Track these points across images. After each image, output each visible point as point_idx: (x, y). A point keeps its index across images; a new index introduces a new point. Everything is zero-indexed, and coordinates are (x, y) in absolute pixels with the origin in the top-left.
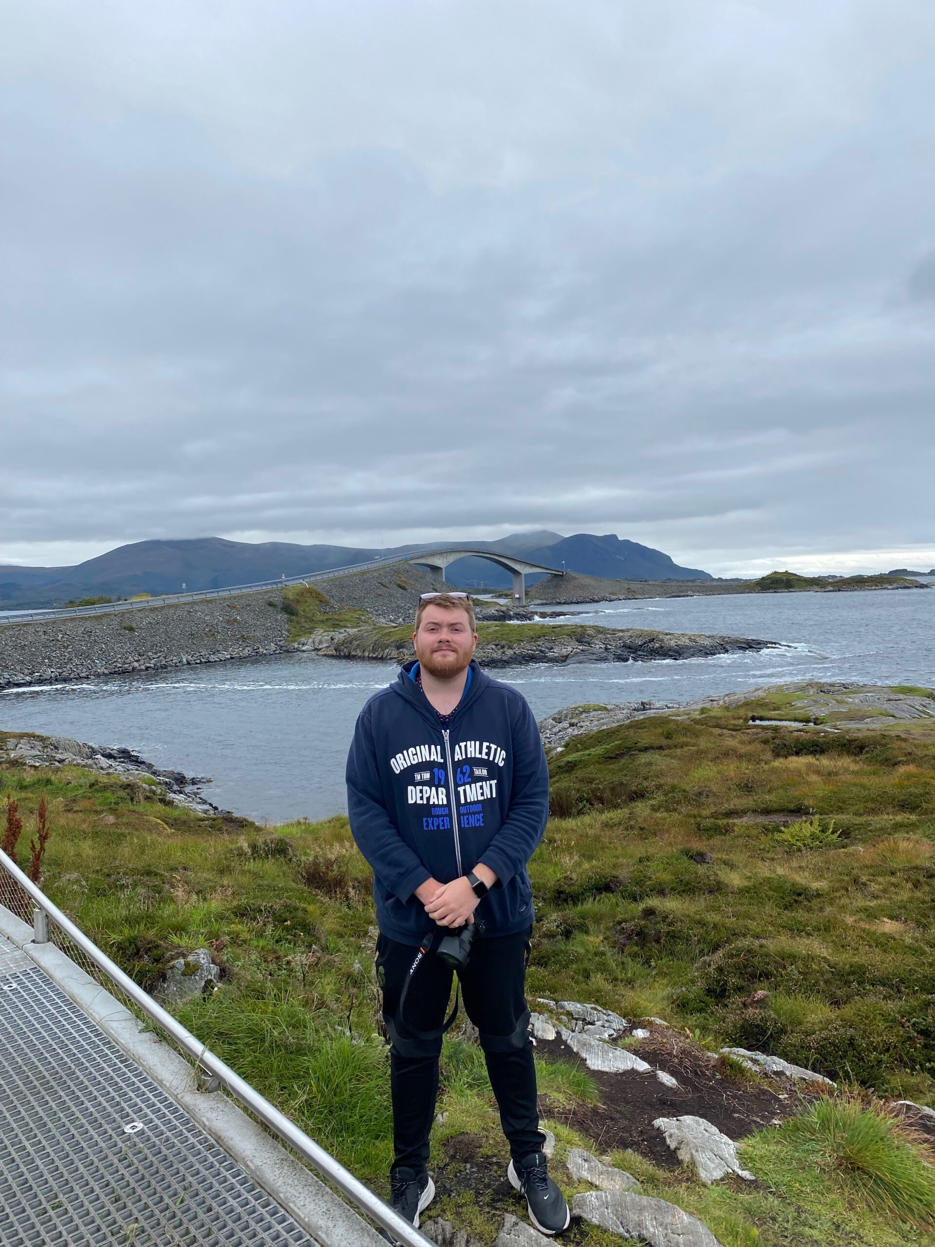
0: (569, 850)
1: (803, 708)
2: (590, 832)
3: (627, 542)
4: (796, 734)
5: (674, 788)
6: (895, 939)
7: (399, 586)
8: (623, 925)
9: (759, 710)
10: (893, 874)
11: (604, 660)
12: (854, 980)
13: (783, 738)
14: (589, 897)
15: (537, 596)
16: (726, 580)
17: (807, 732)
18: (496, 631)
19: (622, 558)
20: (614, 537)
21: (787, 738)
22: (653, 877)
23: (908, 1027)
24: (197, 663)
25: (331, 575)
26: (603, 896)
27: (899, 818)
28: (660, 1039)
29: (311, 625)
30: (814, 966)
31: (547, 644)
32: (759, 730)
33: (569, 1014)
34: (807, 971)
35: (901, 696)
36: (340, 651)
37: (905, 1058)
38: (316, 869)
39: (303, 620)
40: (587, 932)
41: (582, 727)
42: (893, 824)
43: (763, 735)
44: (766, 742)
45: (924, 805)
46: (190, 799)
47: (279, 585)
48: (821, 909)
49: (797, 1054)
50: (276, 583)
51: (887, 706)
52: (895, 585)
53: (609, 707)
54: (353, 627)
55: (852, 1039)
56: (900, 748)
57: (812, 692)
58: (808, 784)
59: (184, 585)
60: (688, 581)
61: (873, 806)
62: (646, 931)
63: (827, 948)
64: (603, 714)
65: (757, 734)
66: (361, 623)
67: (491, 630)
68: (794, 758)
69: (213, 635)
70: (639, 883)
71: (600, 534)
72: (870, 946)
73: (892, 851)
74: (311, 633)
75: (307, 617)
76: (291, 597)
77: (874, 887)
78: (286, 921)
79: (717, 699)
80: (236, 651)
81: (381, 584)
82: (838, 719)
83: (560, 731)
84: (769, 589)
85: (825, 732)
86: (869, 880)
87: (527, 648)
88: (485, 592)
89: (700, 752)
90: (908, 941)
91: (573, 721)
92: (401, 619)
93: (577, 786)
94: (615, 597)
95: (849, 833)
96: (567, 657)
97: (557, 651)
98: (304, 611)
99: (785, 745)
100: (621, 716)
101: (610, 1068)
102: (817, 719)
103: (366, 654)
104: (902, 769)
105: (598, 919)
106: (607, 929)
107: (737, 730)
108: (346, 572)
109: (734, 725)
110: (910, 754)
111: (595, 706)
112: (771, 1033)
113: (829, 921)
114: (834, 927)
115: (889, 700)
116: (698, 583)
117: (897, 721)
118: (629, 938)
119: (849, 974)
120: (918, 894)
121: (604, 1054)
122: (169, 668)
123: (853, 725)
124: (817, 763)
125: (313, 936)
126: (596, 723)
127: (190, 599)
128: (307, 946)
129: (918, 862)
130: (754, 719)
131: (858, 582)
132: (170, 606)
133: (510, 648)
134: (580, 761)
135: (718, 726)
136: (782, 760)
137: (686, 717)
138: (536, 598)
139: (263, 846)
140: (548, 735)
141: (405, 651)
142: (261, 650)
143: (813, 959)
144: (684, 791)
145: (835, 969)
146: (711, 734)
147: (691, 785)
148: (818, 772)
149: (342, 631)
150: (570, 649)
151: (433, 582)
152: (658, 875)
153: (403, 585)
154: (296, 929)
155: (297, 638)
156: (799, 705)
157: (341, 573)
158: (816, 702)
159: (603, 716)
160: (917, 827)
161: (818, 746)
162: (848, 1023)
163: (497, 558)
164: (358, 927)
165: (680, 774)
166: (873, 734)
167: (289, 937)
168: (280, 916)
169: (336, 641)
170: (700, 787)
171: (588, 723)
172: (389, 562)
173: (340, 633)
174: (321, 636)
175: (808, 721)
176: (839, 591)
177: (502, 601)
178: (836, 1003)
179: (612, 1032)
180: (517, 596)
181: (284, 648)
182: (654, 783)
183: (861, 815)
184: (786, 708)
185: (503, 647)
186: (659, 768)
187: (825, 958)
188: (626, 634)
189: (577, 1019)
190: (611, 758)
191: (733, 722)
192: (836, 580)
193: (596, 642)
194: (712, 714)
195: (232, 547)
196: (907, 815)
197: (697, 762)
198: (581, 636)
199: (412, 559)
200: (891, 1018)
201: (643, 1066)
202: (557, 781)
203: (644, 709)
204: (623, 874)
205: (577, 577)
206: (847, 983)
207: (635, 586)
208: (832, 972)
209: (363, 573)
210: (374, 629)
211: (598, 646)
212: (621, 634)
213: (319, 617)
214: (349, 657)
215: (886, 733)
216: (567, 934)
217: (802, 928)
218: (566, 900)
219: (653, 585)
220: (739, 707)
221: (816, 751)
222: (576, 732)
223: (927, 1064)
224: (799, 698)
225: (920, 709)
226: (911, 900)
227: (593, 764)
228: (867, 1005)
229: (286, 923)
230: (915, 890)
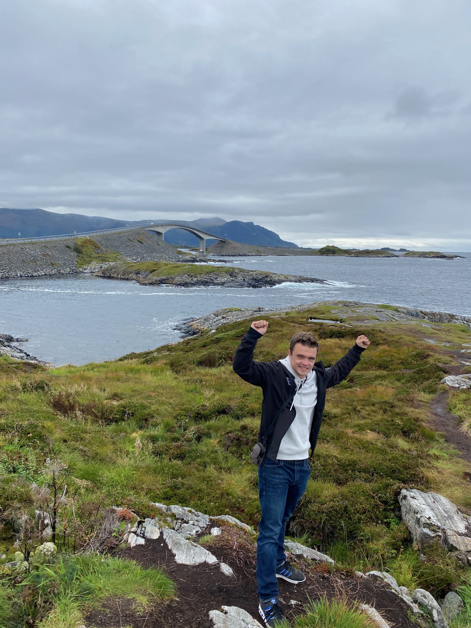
0: (209, 387)
1: (335, 314)
2: (223, 376)
3: (258, 226)
4: (331, 327)
5: (268, 353)
6: (372, 444)
7: (139, 241)
8: (229, 434)
9: (314, 314)
10: (373, 405)
11: (242, 286)
12: (350, 469)
13: (324, 329)
14: (213, 417)
15: (212, 251)
16: (305, 249)
17: (336, 327)
18: (189, 268)
19: (255, 235)
20: (252, 223)
21: (326, 329)
22: (249, 406)
23: (376, 499)
24: (26, 276)
25: (102, 233)
26: (221, 416)
27: (378, 373)
28: (227, 537)
29: (90, 259)
30: (329, 461)
31: (214, 276)
32: (313, 325)
33: (173, 516)
34: (325, 464)
35: (383, 310)
36: (105, 274)
37: (374, 517)
38: (59, 399)
39: (85, 256)
40: (210, 437)
41: (228, 319)
42: (375, 376)
43: (315, 327)
44: (316, 331)
45: (391, 367)
46: (13, 350)
47: (73, 237)
48: (336, 425)
49: (316, 516)
50: (71, 236)
51: (376, 315)
52: (383, 255)
53: (242, 309)
54: (113, 262)
55: (346, 507)
56: (381, 337)
57: (340, 305)
58: (334, 353)
59: (19, 234)
60: (286, 248)
61: (366, 366)
62: (241, 439)
63: (337, 450)
64: (239, 313)
65: (312, 326)
66: (117, 260)
67: (186, 267)
68: (329, 340)
69: (35, 262)
70: (241, 409)
71: (245, 221)
72: (360, 448)
73: (374, 392)
74: (89, 263)
75: (87, 255)
76: (79, 244)
77: (363, 413)
78: (29, 434)
79: (295, 307)
80: (48, 271)
81: (129, 239)
82: (352, 320)
83: (217, 321)
84: (324, 254)
85: (345, 327)
86: (361, 409)
87: (204, 278)
88: (185, 247)
89: (283, 335)
90: (379, 445)
91: (224, 316)
92: (139, 259)
93: (219, 351)
94: (251, 254)
95: (353, 380)
96: (224, 283)
97: (220, 280)
98: (86, 251)
99: (325, 333)
100: (248, 314)
101: (190, 562)
102: (341, 319)
103: (119, 276)
104: (381, 348)
105: (217, 429)
106: (221, 436)
107: (302, 324)
108: (110, 232)
109: (301, 321)
110: (385, 339)
111: (235, 308)
112: (303, 503)
113: (339, 434)
114: (342, 438)
115: (377, 311)
116: (291, 249)
117: (380, 322)
118: (232, 441)
119: (347, 466)
120: (385, 417)
121: (188, 551)
122: (10, 278)
123: (359, 324)
124: (340, 342)
125: (45, 442)
126: (235, 317)
127: (22, 241)
128: (41, 449)
129: (386, 399)
130: (311, 318)
131: (367, 253)
132: (11, 245)
133: (195, 277)
134: (223, 338)
135: (293, 322)
136: (323, 340)
137: (278, 316)
138: (211, 252)
139: (30, 385)
140: (211, 323)
141: (140, 276)
142: (62, 271)
143: (329, 457)
144: (273, 355)
145: (340, 462)
146: (289, 326)
147: (277, 352)
148: (340, 347)
149: (107, 263)
150: (226, 279)
151: (157, 240)
152: (252, 404)
153: (141, 241)
154: (36, 438)
155: (82, 266)
156: (334, 312)
157: (107, 232)
158: (342, 311)
159: (239, 314)
160: (387, 378)
161: (341, 334)
162: (344, 497)
163: (192, 230)
164: (77, 435)
165: (272, 346)
166: (368, 328)
167: (30, 444)
168: (26, 431)
169: (103, 268)
170: (281, 353)
171: (231, 317)
172: (134, 228)
173: (106, 264)
174: (95, 266)
175: (337, 321)
176: (357, 256)
177: (194, 253)
178: (340, 483)
179: (198, 529)
180: (201, 250)
181: (74, 271)
182: (258, 350)
183: (359, 370)
184: (327, 313)
185: (192, 276)
186: (261, 343)
187: (335, 456)
188: (254, 273)
189: (177, 519)
190: (238, 337)
191: (301, 320)
192: (356, 251)
193: (239, 276)
194: (291, 315)
195: (49, 215)
196: (382, 371)
197: (281, 340)
198: (232, 273)
199: (146, 227)
200: (367, 494)
201: (212, 559)
202: (210, 348)
203: (260, 311)
204: (233, 404)
205: (232, 242)
206: (346, 471)
207: (260, 249)
208: (339, 464)
209: (119, 233)
210: (124, 263)
211: (240, 278)
212: (252, 273)
213: (94, 255)
214: (110, 277)
215: (374, 329)
216: (199, 439)
217: (325, 438)
218: (201, 418)
219: (270, 249)
220: (304, 312)
221: (340, 336)
222: (225, 322)
223: (385, 520)
224: (334, 309)
225: (391, 316)
226: (381, 420)
227: (229, 339)
228: (356, 486)
229: (29, 435)
230: (384, 414)
